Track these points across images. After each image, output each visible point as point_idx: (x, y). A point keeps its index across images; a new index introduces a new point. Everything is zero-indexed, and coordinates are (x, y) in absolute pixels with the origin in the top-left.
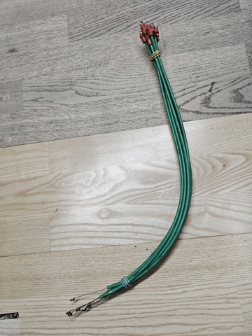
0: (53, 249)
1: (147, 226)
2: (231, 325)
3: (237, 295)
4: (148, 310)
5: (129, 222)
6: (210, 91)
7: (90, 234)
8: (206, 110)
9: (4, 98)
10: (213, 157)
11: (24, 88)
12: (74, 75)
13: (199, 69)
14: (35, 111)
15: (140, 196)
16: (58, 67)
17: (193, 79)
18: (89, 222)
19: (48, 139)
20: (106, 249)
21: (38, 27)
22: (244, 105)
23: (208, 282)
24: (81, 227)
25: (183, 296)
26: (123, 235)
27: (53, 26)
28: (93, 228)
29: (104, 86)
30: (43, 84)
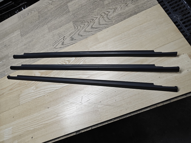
0: (20, 104)
1: (47, 88)
2: (73, 112)
3: (74, 102)
4: (49, 115)
5: (42, 89)
6: (63, 39)
7: (31, 96)
8: (63, 46)
9: (4, 61)
11: (9, 56)
12: (23, 47)
13: (59, 34)
14: (13, 62)
16: (19, 46)
17: (58, 38)
18: (31, 92)
20: (35, 99)
21: (12, 36)
22: (74, 41)
24: (28, 95)
25: (58, 107)
26: (41, 93)
27: (16, 34)
28: (32, 94)
29: (32, 48)
30: (15, 53)
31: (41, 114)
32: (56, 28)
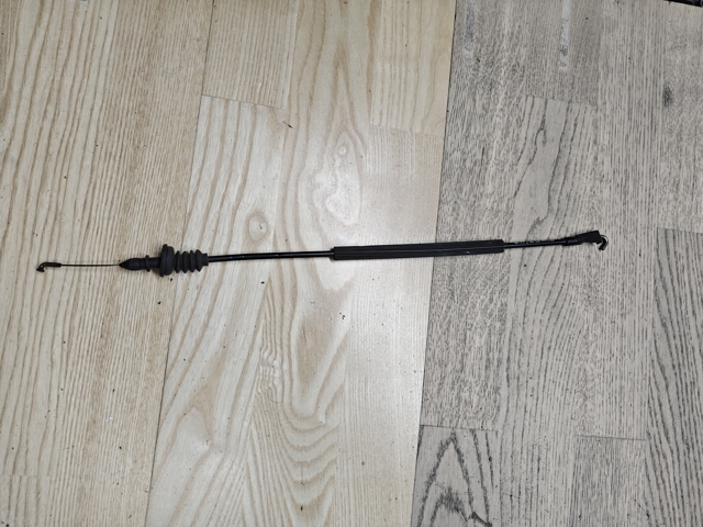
0: (206, 101)
1: (210, 314)
6: (474, 516)
7: (220, 188)
9: (563, 59)
10: (326, 489)
11: (575, 107)
13: (529, 502)
14: (520, 122)
15: (278, 312)
16: (606, 193)
17: (508, 485)
18: (246, 191)
19: (450, 139)
23: (61, 418)
24: (240, 171)
25: (45, 359)
28: (233, 197)
29: (538, 285)
30: (574, 151)
31: (67, 227)
32: (582, 491)
